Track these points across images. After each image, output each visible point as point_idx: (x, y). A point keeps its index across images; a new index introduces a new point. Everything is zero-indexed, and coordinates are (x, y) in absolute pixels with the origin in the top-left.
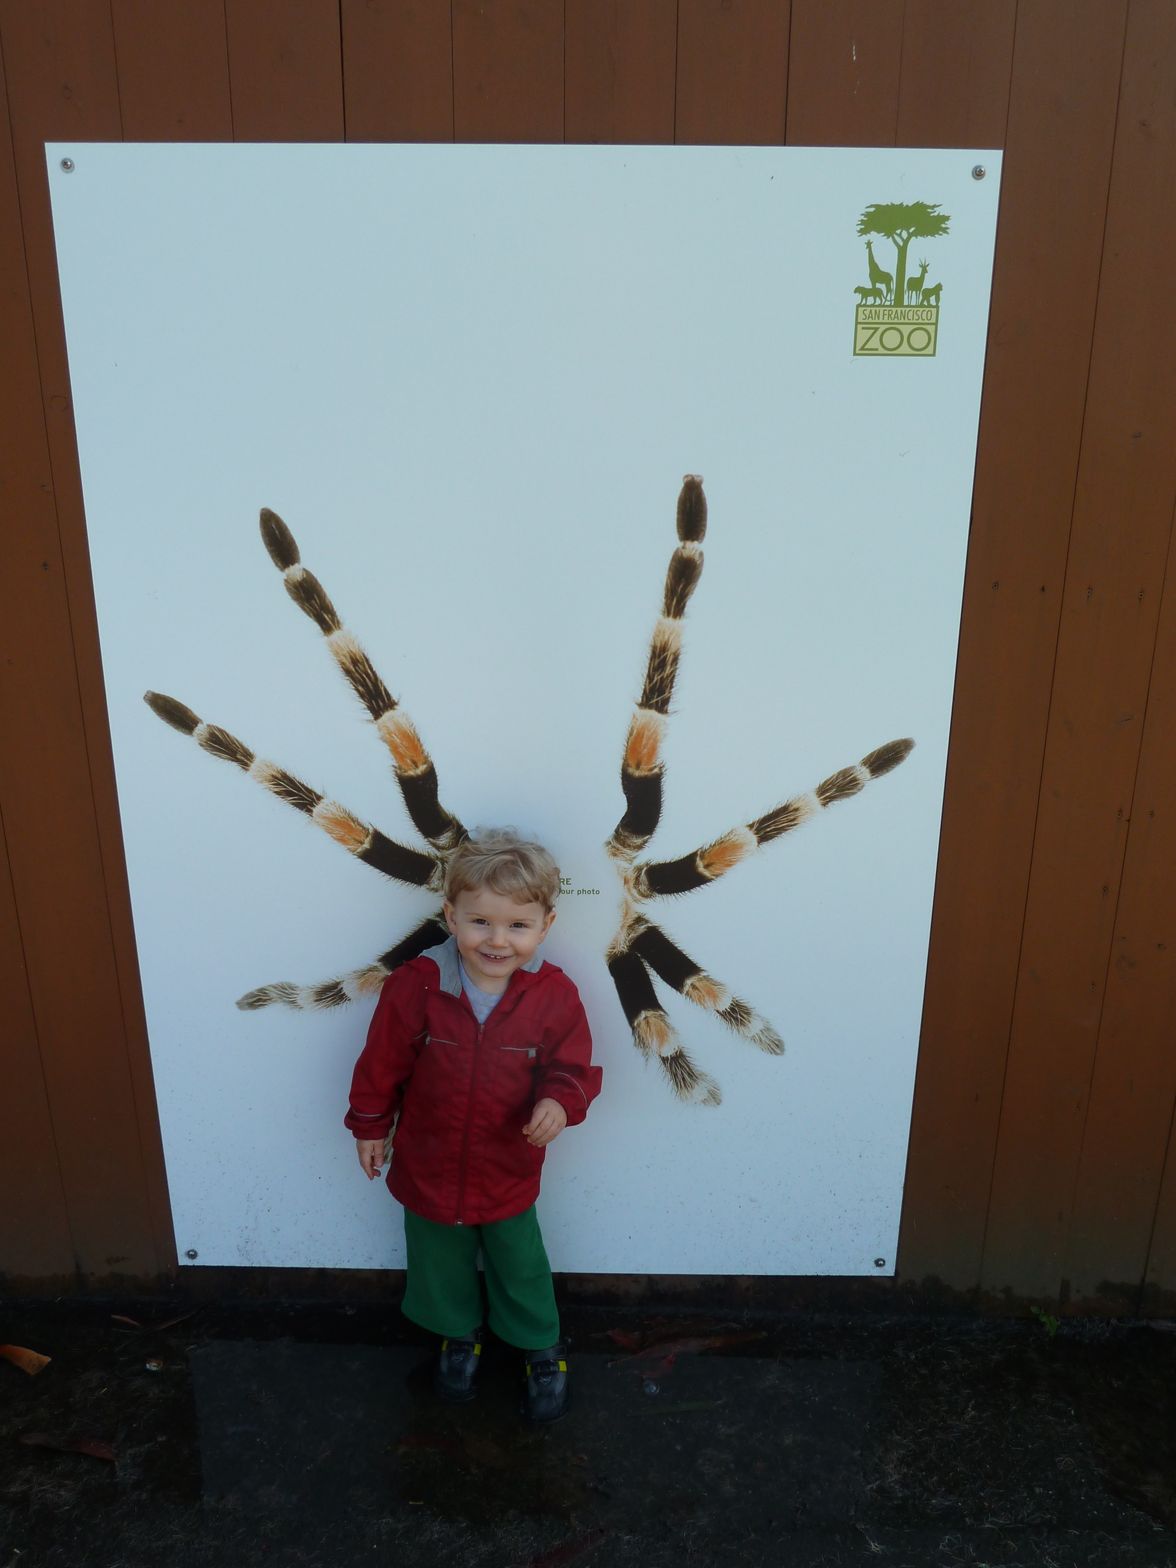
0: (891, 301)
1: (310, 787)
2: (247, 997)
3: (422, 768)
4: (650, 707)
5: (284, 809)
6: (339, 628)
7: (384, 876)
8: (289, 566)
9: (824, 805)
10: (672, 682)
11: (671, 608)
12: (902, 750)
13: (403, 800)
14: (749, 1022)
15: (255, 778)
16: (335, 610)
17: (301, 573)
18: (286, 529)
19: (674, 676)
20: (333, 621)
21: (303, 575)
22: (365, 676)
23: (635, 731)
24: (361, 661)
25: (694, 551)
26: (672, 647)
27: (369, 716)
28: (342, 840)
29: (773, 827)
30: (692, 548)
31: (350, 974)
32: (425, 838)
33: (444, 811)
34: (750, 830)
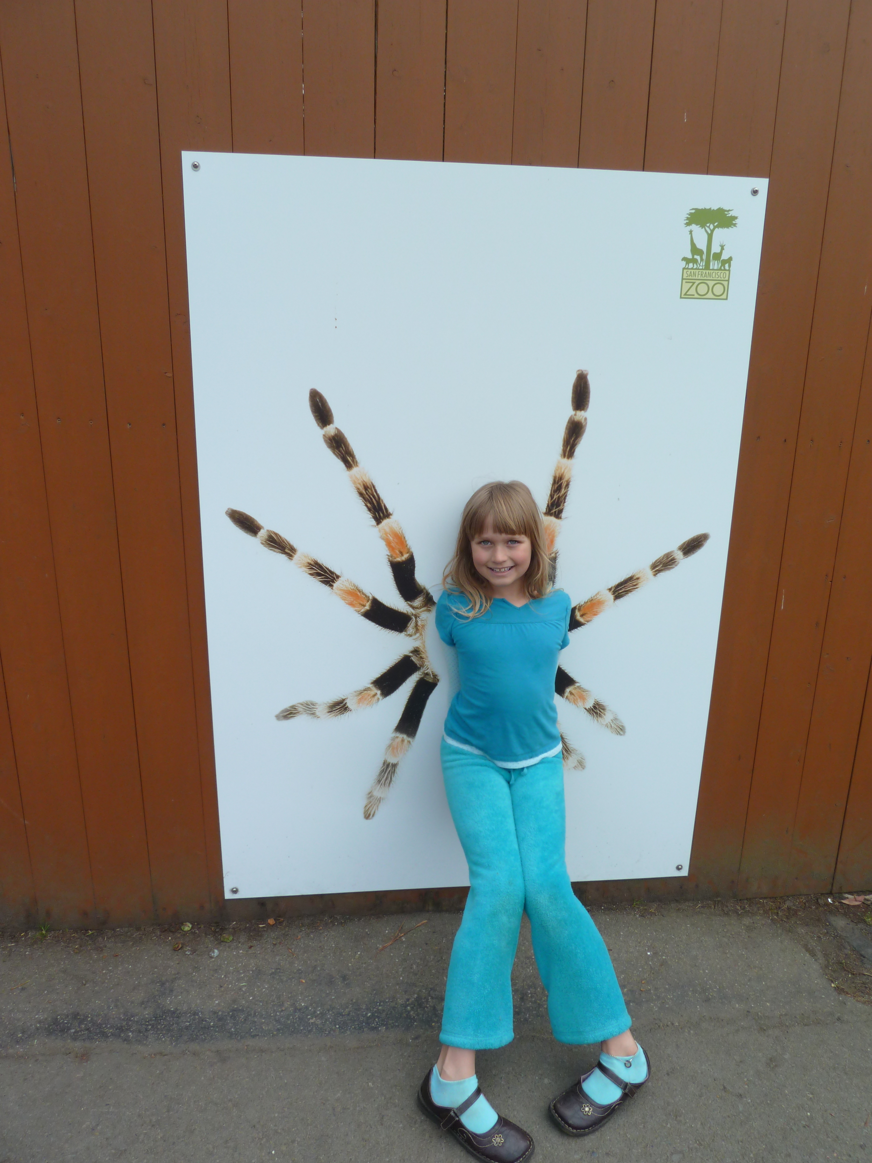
0: (703, 266)
1: (332, 570)
2: (283, 711)
3: (406, 556)
4: (551, 515)
5: (315, 585)
6: (357, 466)
7: (377, 627)
8: (326, 426)
9: (655, 575)
10: (565, 499)
11: (566, 453)
12: (702, 540)
13: (392, 577)
14: (605, 715)
15: (297, 565)
16: (355, 454)
17: (334, 430)
18: (326, 402)
19: (566, 495)
20: (353, 461)
21: (335, 432)
22: (371, 496)
24: (370, 487)
25: (581, 418)
26: (566, 477)
27: (374, 522)
28: (351, 604)
29: (623, 590)
30: (581, 415)
31: (352, 694)
32: (405, 602)
33: (418, 583)
34: (609, 592)
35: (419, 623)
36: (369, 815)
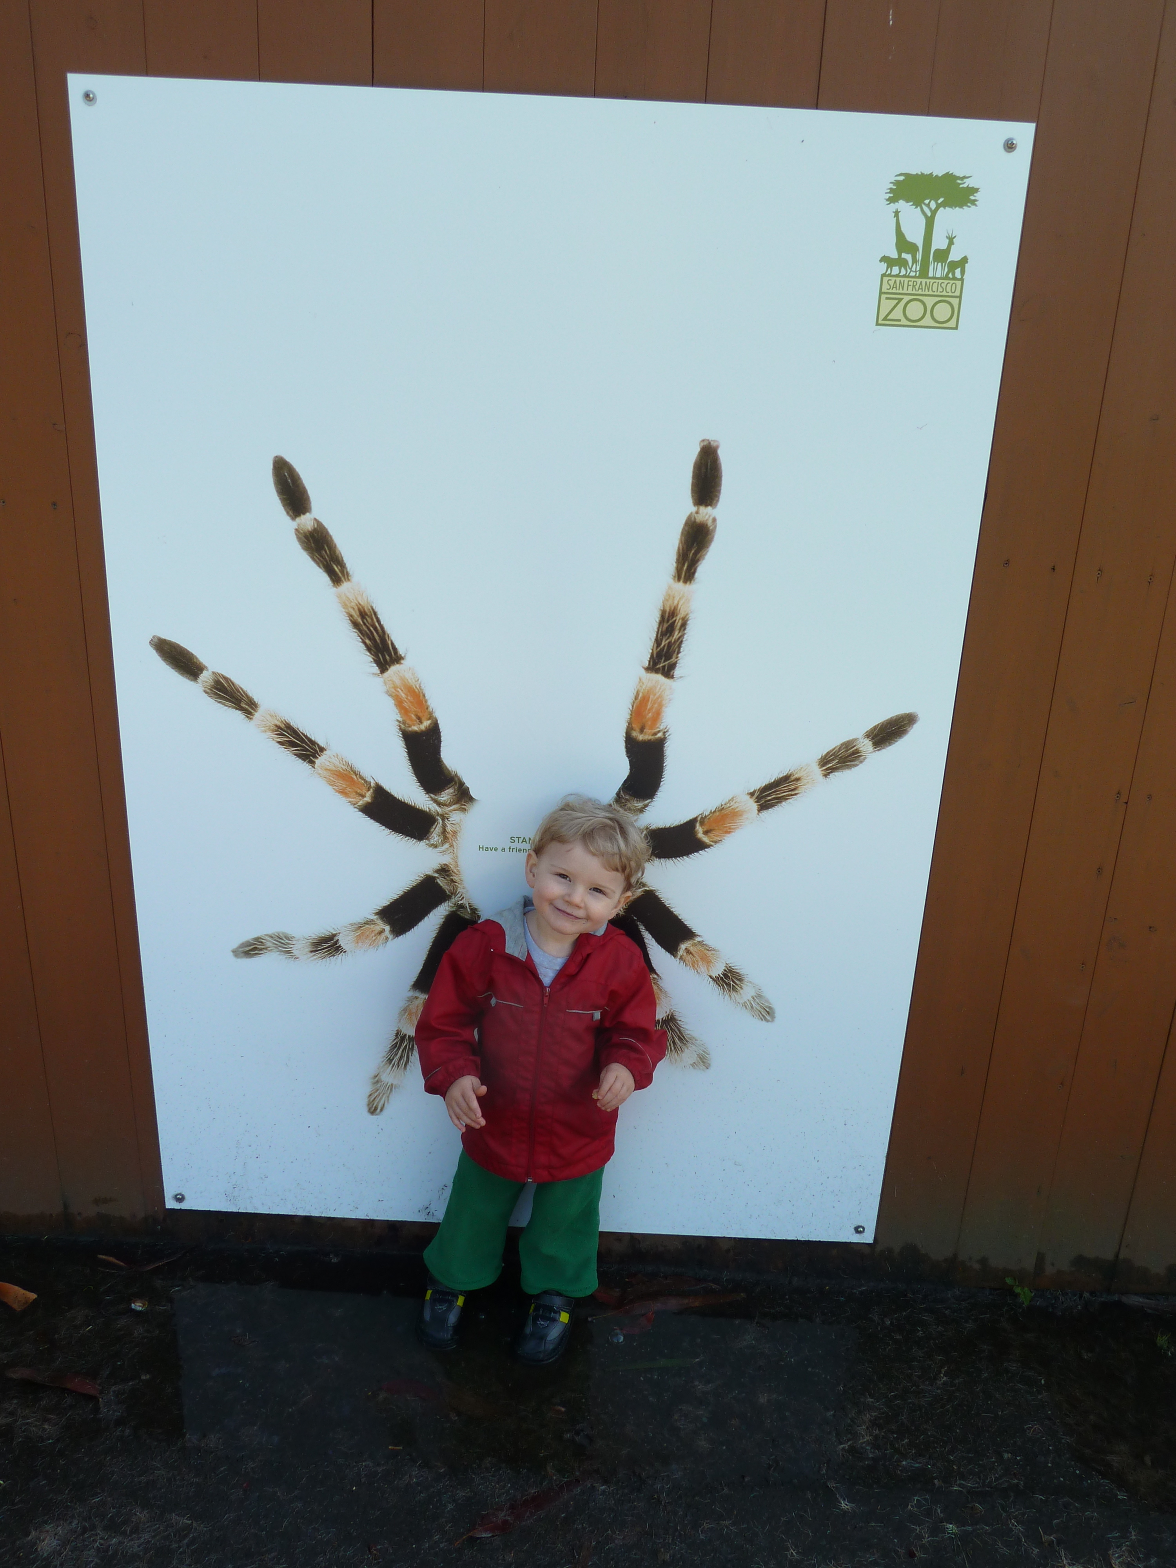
1: (313, 739)
2: (243, 945)
3: (426, 724)
4: (657, 671)
5: (287, 759)
6: (349, 580)
7: (384, 830)
8: (300, 516)
9: (826, 776)
10: (679, 647)
11: (682, 573)
12: (907, 724)
13: (406, 754)
14: (741, 988)
15: (259, 727)
16: (345, 561)
17: (312, 524)
18: (299, 478)
19: (682, 641)
20: (342, 572)
21: (314, 525)
22: (372, 629)
23: (641, 695)
24: (369, 614)
25: (707, 517)
26: (681, 612)
27: (376, 669)
28: (343, 792)
29: (773, 796)
30: (706, 513)
31: (346, 927)
33: (446, 767)
34: (751, 798)
35: (449, 828)
36: (376, 1109)
